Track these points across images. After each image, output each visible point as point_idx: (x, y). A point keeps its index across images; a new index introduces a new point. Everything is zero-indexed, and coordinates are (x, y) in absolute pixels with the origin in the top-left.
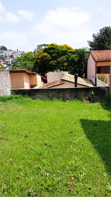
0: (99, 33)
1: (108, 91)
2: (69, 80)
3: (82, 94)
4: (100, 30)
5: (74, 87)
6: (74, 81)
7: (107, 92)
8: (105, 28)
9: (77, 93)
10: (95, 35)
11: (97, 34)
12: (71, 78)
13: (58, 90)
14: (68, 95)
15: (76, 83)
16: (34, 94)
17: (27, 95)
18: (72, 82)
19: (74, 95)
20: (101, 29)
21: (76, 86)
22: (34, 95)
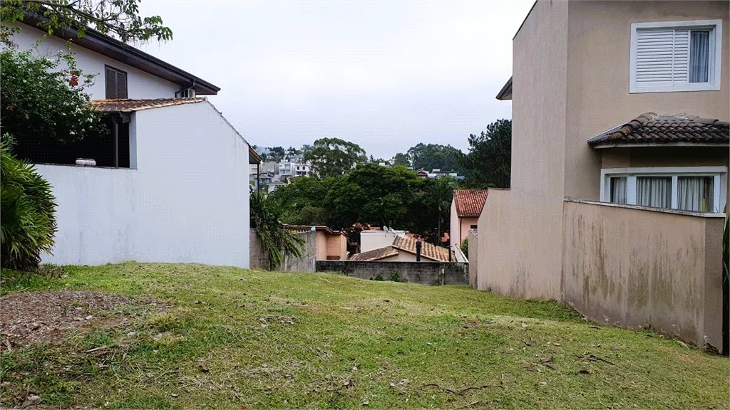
0: (486, 133)
1: (467, 269)
2: (407, 249)
3: (427, 273)
4: (488, 127)
5: (415, 261)
6: (415, 252)
7: (465, 271)
8: (500, 121)
9: (421, 271)
10: (477, 138)
11: (480, 136)
12: (411, 246)
13: (390, 265)
14: (405, 274)
15: (418, 256)
16: (352, 269)
17: (341, 271)
18: (413, 254)
19: (415, 273)
20: (490, 124)
21: (418, 259)
22: (351, 271)
